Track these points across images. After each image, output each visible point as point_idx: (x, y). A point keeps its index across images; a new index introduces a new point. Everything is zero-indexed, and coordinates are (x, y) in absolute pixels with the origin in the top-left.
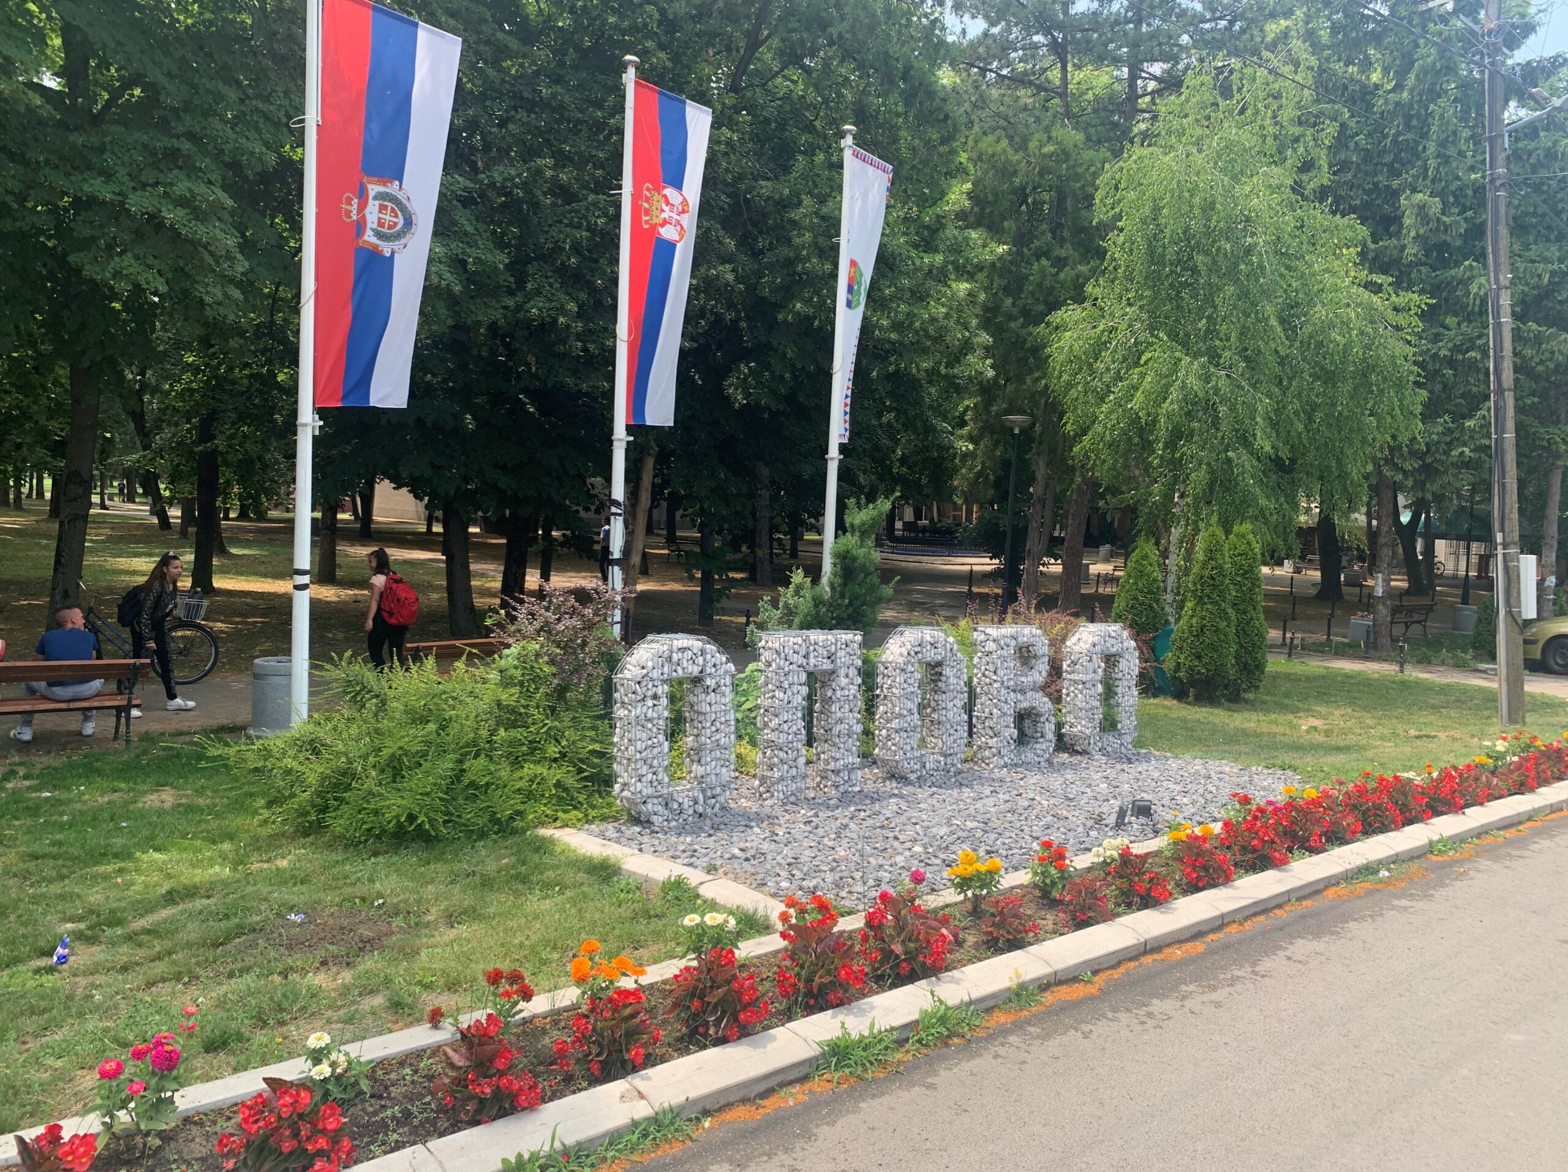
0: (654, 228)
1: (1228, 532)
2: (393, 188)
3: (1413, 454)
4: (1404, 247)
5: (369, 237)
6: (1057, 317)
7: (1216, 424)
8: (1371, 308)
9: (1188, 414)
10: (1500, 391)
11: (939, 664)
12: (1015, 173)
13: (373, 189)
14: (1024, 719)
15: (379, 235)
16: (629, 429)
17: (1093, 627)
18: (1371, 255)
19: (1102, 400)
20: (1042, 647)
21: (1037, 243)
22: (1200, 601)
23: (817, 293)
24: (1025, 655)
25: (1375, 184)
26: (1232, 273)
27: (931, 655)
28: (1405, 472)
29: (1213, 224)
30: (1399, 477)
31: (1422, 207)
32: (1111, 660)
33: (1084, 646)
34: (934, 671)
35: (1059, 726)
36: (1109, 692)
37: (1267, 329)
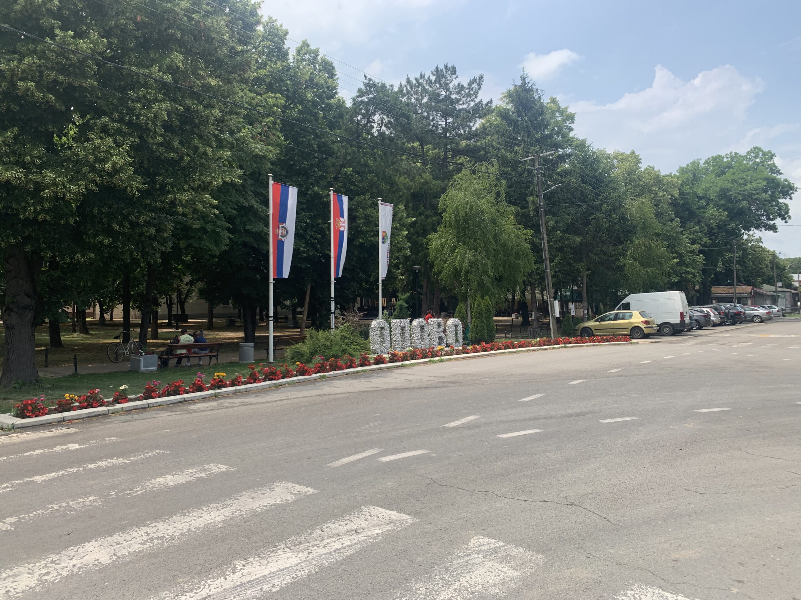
0: (339, 228)
1: (483, 299)
2: (284, 225)
3: (537, 274)
4: (530, 211)
5: (280, 237)
6: (430, 236)
7: (478, 269)
8: (517, 234)
9: (470, 266)
10: (546, 259)
11: (423, 326)
12: (411, 189)
13: (281, 226)
14: (440, 338)
15: (282, 236)
16: (335, 279)
17: (452, 319)
18: (520, 214)
19: (445, 263)
20: (442, 323)
21: (419, 211)
22: (476, 318)
23: (365, 236)
24: (439, 325)
25: (521, 191)
26: (479, 227)
27: (422, 324)
28: (535, 280)
29: (473, 212)
30: (533, 281)
31: (533, 201)
32: (456, 326)
33: (450, 323)
34: (422, 328)
35: (447, 341)
36: (456, 334)
37: (490, 242)
